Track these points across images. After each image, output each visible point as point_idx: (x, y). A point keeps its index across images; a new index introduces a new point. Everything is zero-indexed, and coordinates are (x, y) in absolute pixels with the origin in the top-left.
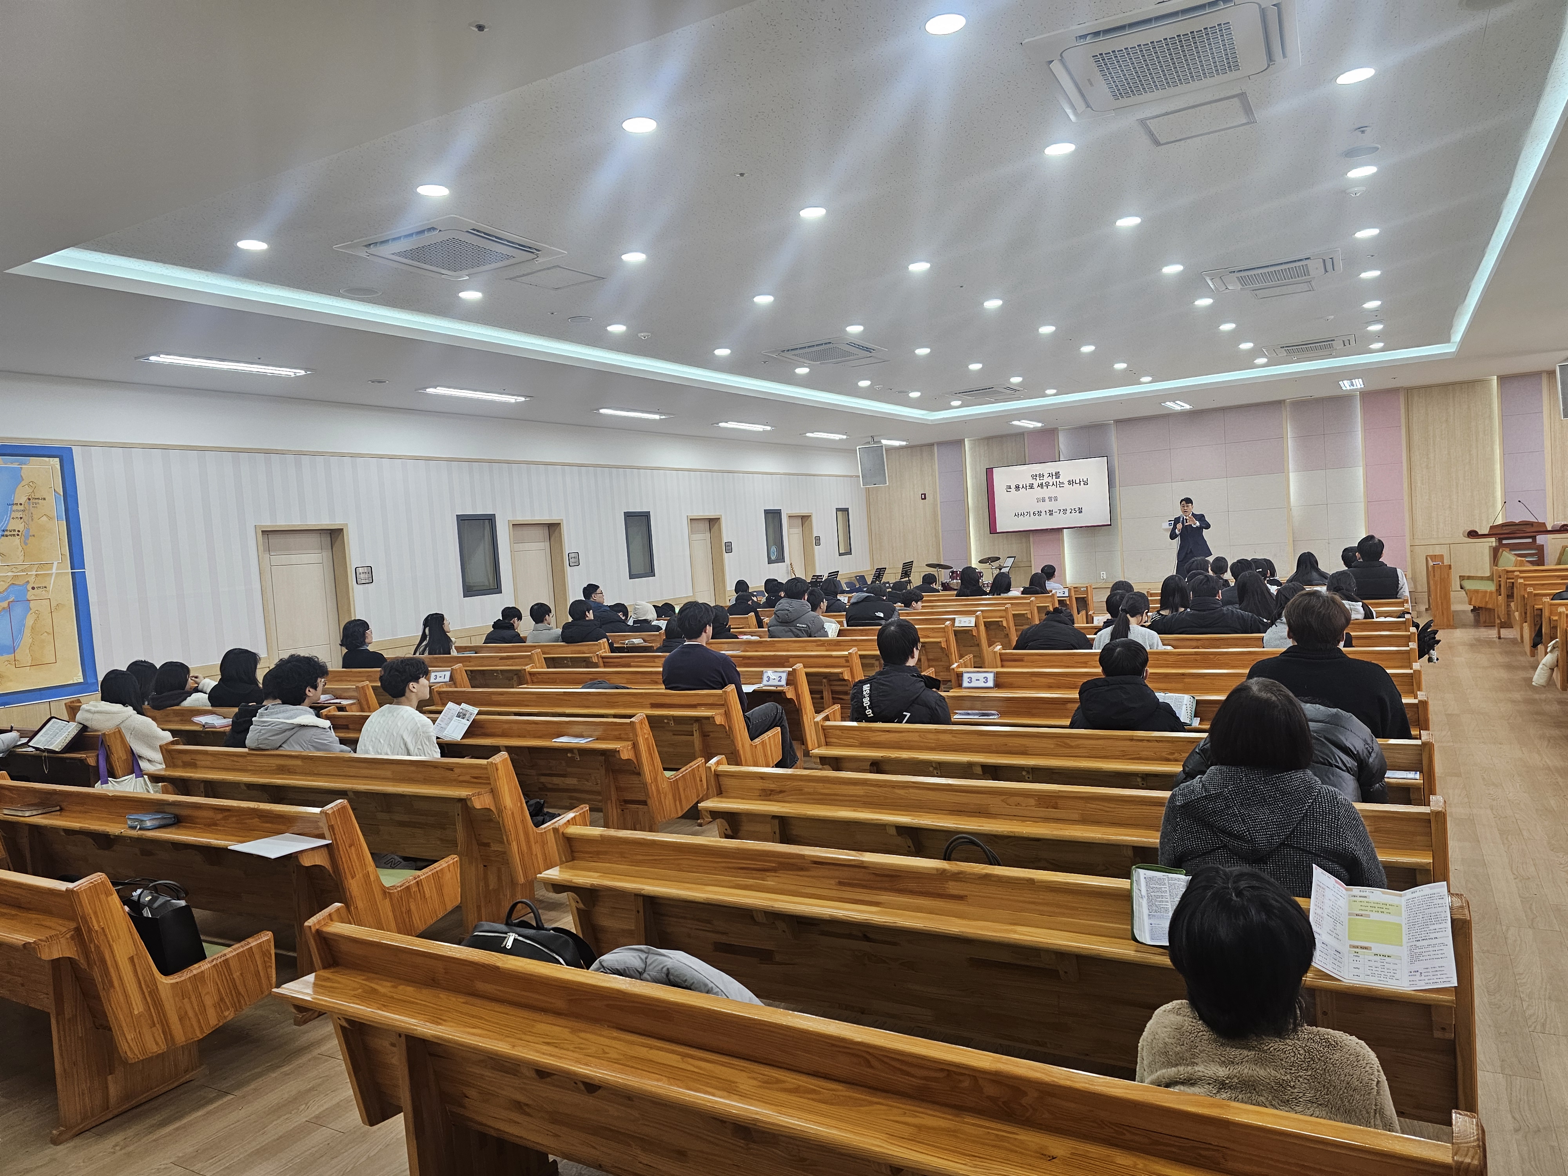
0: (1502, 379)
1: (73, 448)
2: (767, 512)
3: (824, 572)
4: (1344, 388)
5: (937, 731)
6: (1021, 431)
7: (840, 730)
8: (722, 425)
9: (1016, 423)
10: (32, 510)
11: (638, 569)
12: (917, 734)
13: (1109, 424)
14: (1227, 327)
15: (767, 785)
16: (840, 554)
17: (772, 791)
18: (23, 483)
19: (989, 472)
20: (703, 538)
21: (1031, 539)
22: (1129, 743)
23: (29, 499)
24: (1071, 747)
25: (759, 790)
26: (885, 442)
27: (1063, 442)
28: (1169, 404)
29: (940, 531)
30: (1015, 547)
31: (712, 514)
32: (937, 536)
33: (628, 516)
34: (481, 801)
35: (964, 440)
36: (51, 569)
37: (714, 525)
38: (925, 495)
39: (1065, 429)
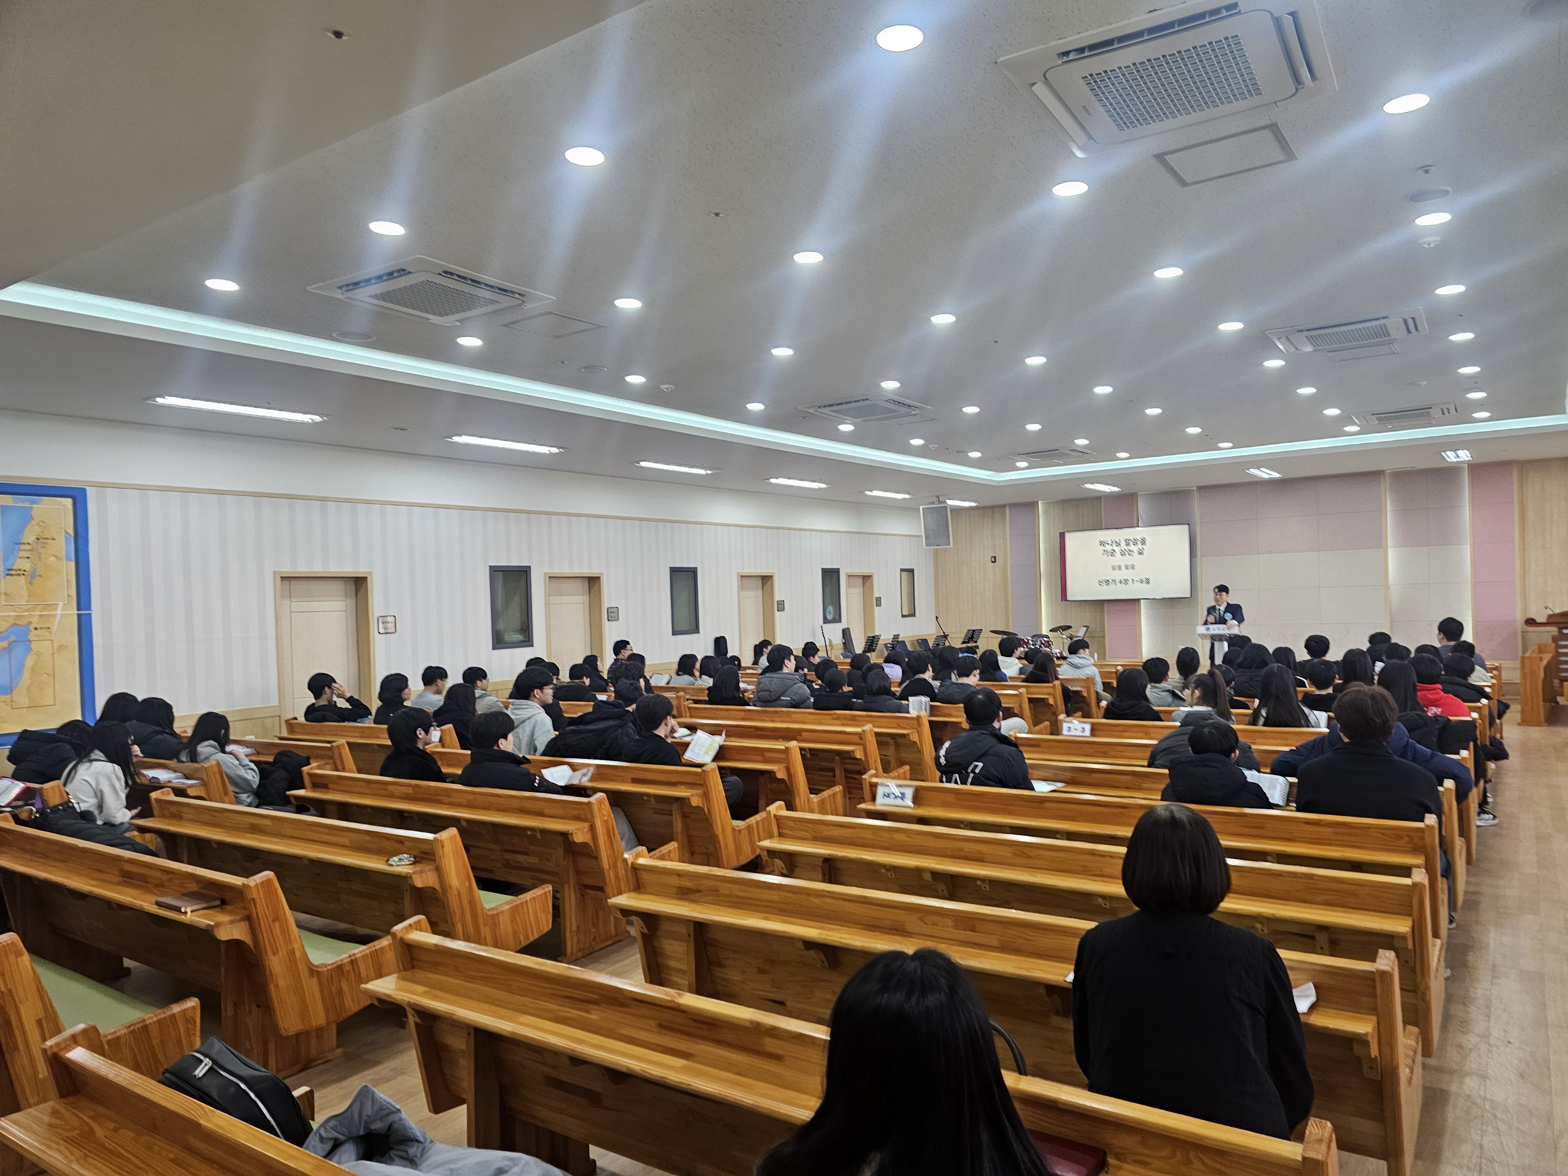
1: (88, 489)
2: (825, 571)
3: (884, 634)
4: (1449, 460)
6: (1097, 495)
8: (773, 481)
9: (1088, 486)
10: (41, 550)
11: (682, 625)
13: (1193, 491)
14: (1307, 391)
16: (903, 616)
18: (33, 522)
19: (1062, 536)
20: (753, 596)
21: (1106, 608)
23: (38, 539)
25: (675, 887)
26: (950, 502)
27: (1142, 507)
28: (1253, 471)
29: (1010, 597)
30: (1088, 617)
31: (764, 572)
32: (1006, 601)
33: (674, 571)
35: (1037, 503)
36: (56, 609)
37: (766, 583)
38: (995, 557)
39: (1144, 495)
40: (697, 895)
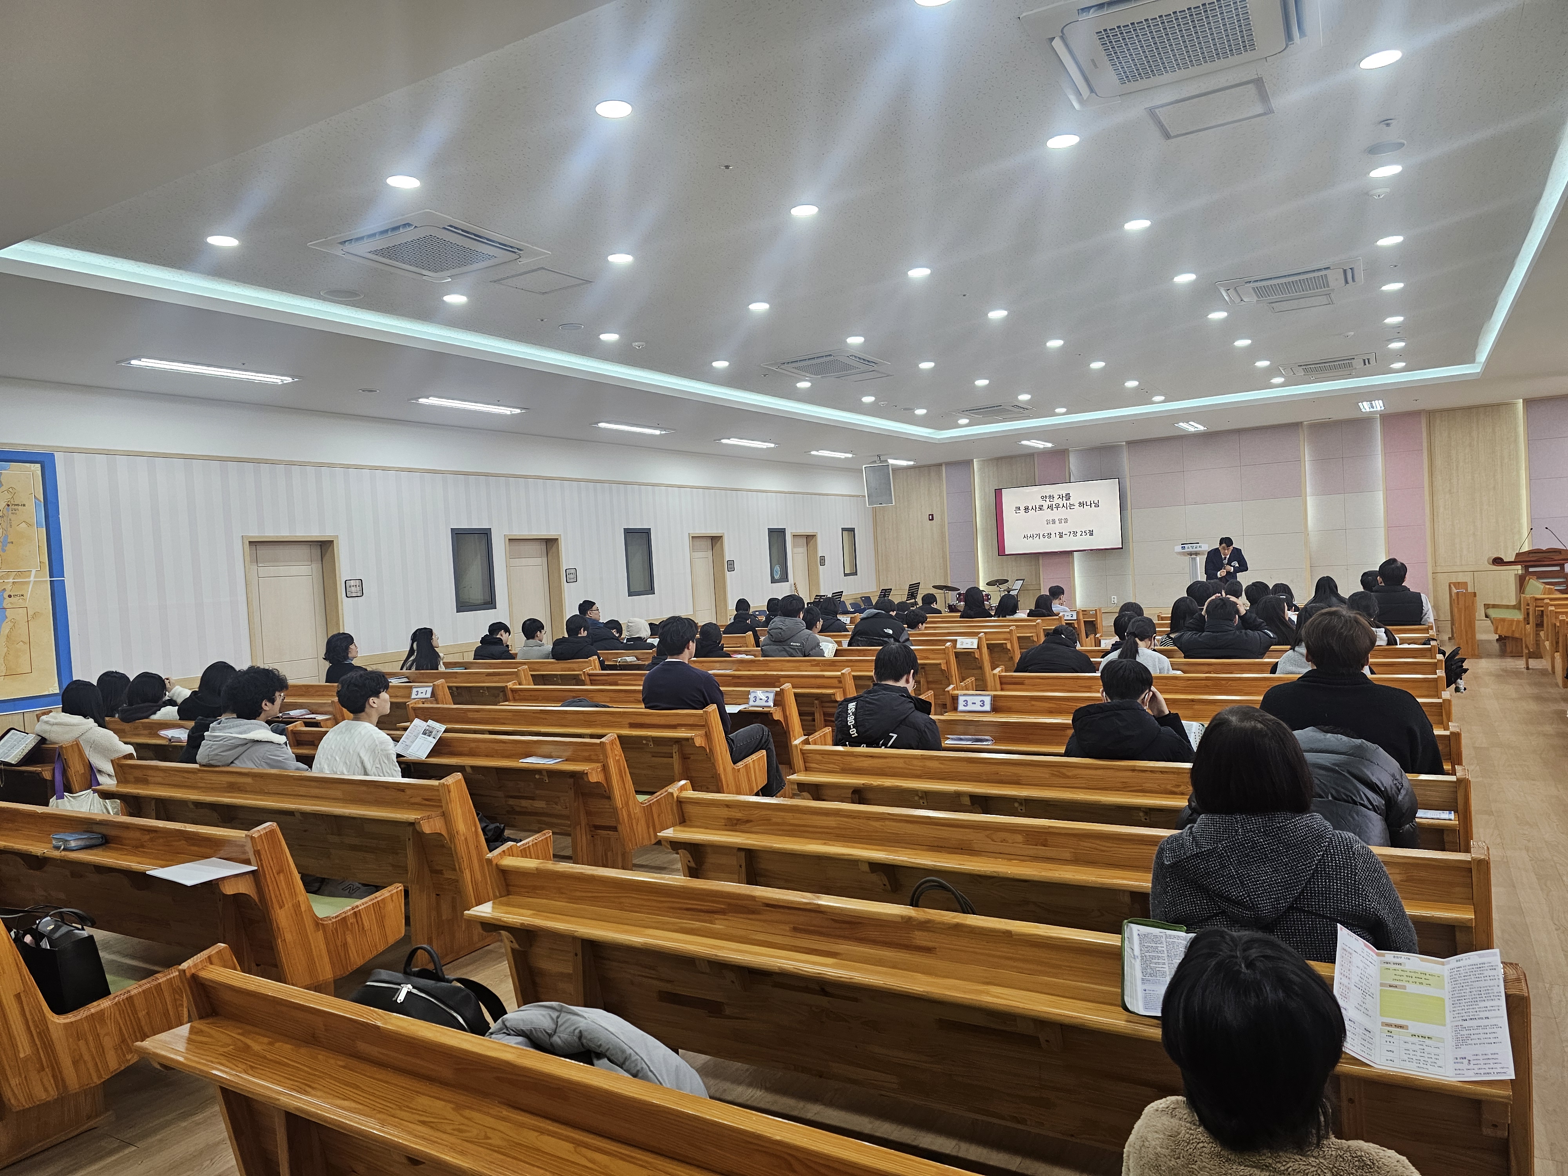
0: (1528, 402)
1: (55, 453)
2: (771, 531)
3: (827, 591)
4: (1363, 410)
5: (923, 758)
6: (1032, 451)
7: (819, 754)
8: (725, 441)
9: (1024, 442)
11: (637, 586)
12: (902, 760)
13: (1122, 446)
14: (1242, 343)
15: (733, 814)
16: (846, 575)
17: (738, 820)
19: (998, 493)
20: (704, 558)
21: (1041, 561)
22: (1130, 774)
24: (1068, 777)
25: (724, 819)
26: (891, 461)
27: (1074, 463)
28: (1183, 425)
29: (948, 553)
30: (1024, 570)
31: (714, 532)
32: (944, 557)
33: (628, 532)
34: (431, 826)
35: (972, 460)
36: (29, 577)
37: (716, 544)
38: (932, 515)
39: (1076, 451)
40: (748, 825)
